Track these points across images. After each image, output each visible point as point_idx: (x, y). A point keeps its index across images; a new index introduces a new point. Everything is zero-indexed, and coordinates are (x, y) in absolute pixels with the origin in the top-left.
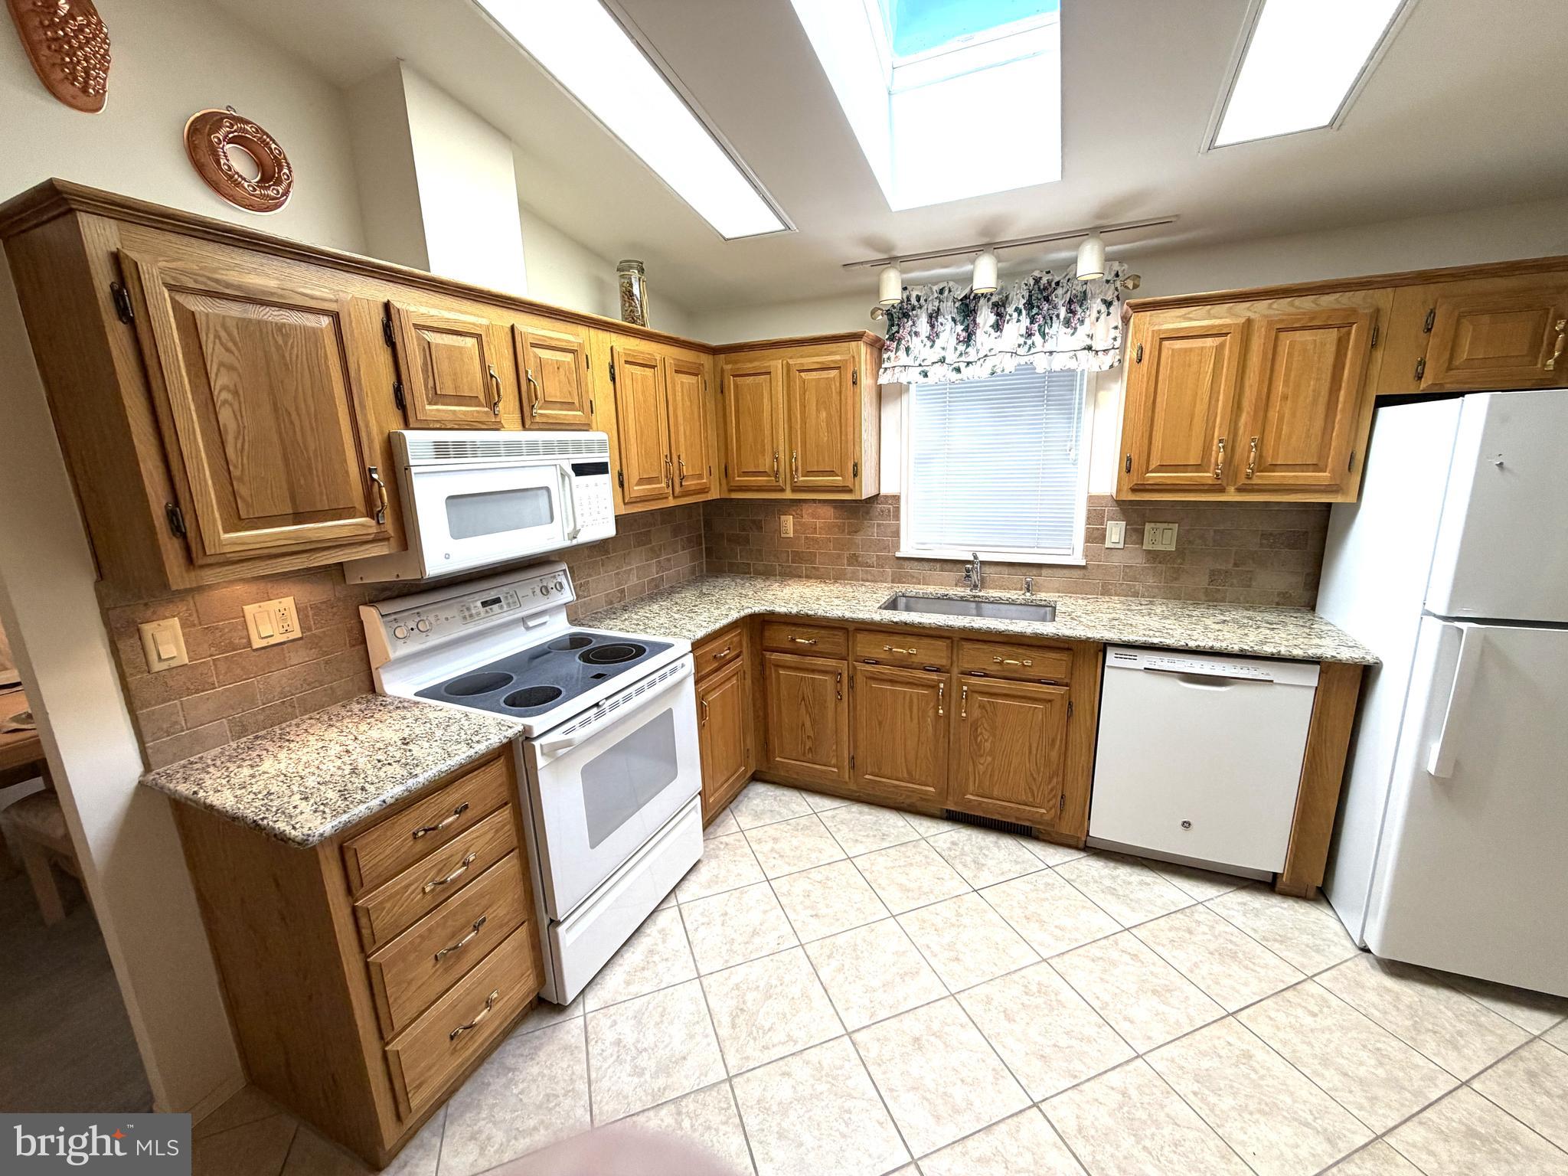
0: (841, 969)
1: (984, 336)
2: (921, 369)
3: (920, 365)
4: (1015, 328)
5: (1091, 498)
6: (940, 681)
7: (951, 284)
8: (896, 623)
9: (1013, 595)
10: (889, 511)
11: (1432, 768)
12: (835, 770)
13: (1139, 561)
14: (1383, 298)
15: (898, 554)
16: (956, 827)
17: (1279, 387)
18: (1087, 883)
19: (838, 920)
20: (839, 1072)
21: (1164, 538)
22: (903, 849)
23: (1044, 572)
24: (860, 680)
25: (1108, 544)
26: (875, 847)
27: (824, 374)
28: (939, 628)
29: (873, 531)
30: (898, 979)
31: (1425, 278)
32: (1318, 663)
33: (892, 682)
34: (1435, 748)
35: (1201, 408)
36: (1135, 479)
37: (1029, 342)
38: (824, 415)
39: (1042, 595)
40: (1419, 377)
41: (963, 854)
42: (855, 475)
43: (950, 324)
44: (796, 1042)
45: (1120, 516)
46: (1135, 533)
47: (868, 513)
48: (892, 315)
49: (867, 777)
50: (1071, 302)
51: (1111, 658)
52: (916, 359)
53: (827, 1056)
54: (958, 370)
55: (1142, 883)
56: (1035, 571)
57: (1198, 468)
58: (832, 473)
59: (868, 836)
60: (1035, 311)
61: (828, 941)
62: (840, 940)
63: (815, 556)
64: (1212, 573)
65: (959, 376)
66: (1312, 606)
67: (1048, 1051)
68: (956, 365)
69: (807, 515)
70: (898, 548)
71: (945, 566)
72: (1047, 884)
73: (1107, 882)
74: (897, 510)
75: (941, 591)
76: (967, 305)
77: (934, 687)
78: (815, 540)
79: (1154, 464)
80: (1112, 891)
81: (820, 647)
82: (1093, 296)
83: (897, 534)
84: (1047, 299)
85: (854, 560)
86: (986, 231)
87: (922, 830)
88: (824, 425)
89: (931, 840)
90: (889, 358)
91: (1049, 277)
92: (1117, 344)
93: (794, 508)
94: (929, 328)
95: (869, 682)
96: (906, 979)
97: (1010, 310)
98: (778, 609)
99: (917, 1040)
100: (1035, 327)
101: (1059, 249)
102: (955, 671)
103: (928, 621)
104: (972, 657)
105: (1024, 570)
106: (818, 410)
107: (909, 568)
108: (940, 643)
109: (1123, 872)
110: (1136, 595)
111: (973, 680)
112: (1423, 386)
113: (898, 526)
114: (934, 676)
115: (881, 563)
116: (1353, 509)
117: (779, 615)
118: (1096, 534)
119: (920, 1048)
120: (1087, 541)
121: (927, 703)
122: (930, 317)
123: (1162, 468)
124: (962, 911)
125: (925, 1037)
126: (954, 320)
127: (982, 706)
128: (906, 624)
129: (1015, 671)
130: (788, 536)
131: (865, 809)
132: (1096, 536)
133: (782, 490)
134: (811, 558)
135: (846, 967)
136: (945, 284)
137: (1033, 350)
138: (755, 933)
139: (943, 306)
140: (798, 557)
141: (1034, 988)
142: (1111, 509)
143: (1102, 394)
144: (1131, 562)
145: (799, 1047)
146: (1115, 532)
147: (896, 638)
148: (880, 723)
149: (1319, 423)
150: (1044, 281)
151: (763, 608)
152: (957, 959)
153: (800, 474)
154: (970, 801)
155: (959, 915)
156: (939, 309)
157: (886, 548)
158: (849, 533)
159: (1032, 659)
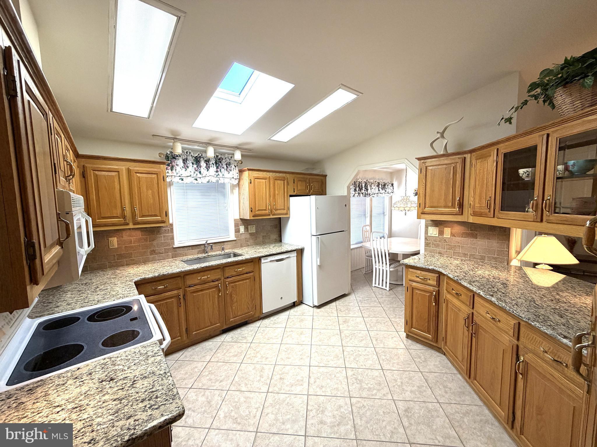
0: (246, 385)
1: (203, 169)
2: (180, 177)
3: (180, 176)
4: (213, 169)
5: (235, 220)
6: (219, 284)
7: (190, 151)
8: (203, 267)
9: (218, 253)
10: (169, 230)
11: (319, 264)
12: (180, 338)
13: (248, 236)
14: (288, 175)
15: (174, 247)
16: (227, 333)
17: (276, 192)
18: (269, 325)
19: (229, 376)
20: (276, 400)
21: (252, 229)
22: (220, 348)
23: (225, 244)
24: (188, 294)
25: (241, 233)
26: (212, 354)
27: (150, 176)
28: (218, 265)
29: (162, 239)
30: (262, 373)
31: (293, 173)
32: (295, 250)
33: (202, 290)
34: (319, 260)
35: (264, 197)
36: (253, 214)
37: (217, 174)
38: (150, 192)
39: (226, 251)
40: (294, 192)
41: (237, 338)
42: (166, 216)
43: (191, 164)
44: (260, 407)
45: (242, 224)
46: (246, 229)
47: (159, 232)
48: (168, 157)
49: (194, 333)
50: (226, 164)
51: (263, 261)
52: (177, 174)
53: (270, 400)
54: (196, 180)
55: (277, 318)
56: (222, 244)
57: (265, 210)
58: (156, 216)
59: (205, 353)
60: (218, 165)
61: (234, 382)
62: (237, 379)
63: (132, 254)
64: (263, 236)
65: (197, 182)
66: (281, 241)
67: (301, 357)
68: (196, 178)
69: (126, 236)
70: (173, 243)
71: (193, 248)
72: (263, 331)
73: (272, 322)
74: (172, 229)
75: (196, 256)
76: (197, 159)
77: (217, 286)
78: (132, 247)
79: (257, 209)
80: (274, 323)
81: (170, 287)
82: (232, 164)
83: (173, 238)
84: (220, 162)
85: (153, 252)
86: (210, 140)
87: (219, 340)
88: (151, 196)
89: (225, 341)
90: (168, 172)
91: (221, 156)
92: (238, 178)
93: (118, 234)
94: (183, 164)
95: (192, 294)
96: (263, 371)
97: (211, 163)
98: (147, 277)
99: (281, 378)
100: (219, 170)
101: (223, 149)
102: (223, 278)
103: (215, 264)
104: (229, 272)
105: (219, 244)
106: (147, 190)
107: (179, 251)
108: (218, 270)
109: (272, 318)
110: (248, 246)
111: (229, 280)
112: (295, 194)
113: (173, 236)
114: (217, 283)
115: (167, 251)
116: (289, 218)
117: (149, 279)
118: (237, 230)
119: (283, 379)
120: (235, 232)
121: (215, 293)
122: (184, 160)
123: (259, 210)
124: (254, 349)
125: (282, 377)
126: (193, 164)
127: (232, 287)
128: (207, 267)
129: (241, 272)
130: (114, 247)
131: (194, 347)
132: (237, 231)
133: (128, 224)
134: (130, 256)
135: (247, 383)
136: (188, 150)
137: (218, 176)
138: (209, 402)
139: (188, 158)
140: (121, 256)
141: (286, 350)
142: (240, 222)
143: (234, 191)
144: (246, 237)
145: (262, 407)
146: (242, 229)
147: (202, 274)
148: (198, 309)
149: (283, 200)
150: (220, 157)
151: (139, 278)
152: (267, 358)
153: (138, 217)
154: (232, 321)
155: (255, 350)
156: (187, 158)
157: (169, 245)
158: (150, 241)
159: (244, 267)
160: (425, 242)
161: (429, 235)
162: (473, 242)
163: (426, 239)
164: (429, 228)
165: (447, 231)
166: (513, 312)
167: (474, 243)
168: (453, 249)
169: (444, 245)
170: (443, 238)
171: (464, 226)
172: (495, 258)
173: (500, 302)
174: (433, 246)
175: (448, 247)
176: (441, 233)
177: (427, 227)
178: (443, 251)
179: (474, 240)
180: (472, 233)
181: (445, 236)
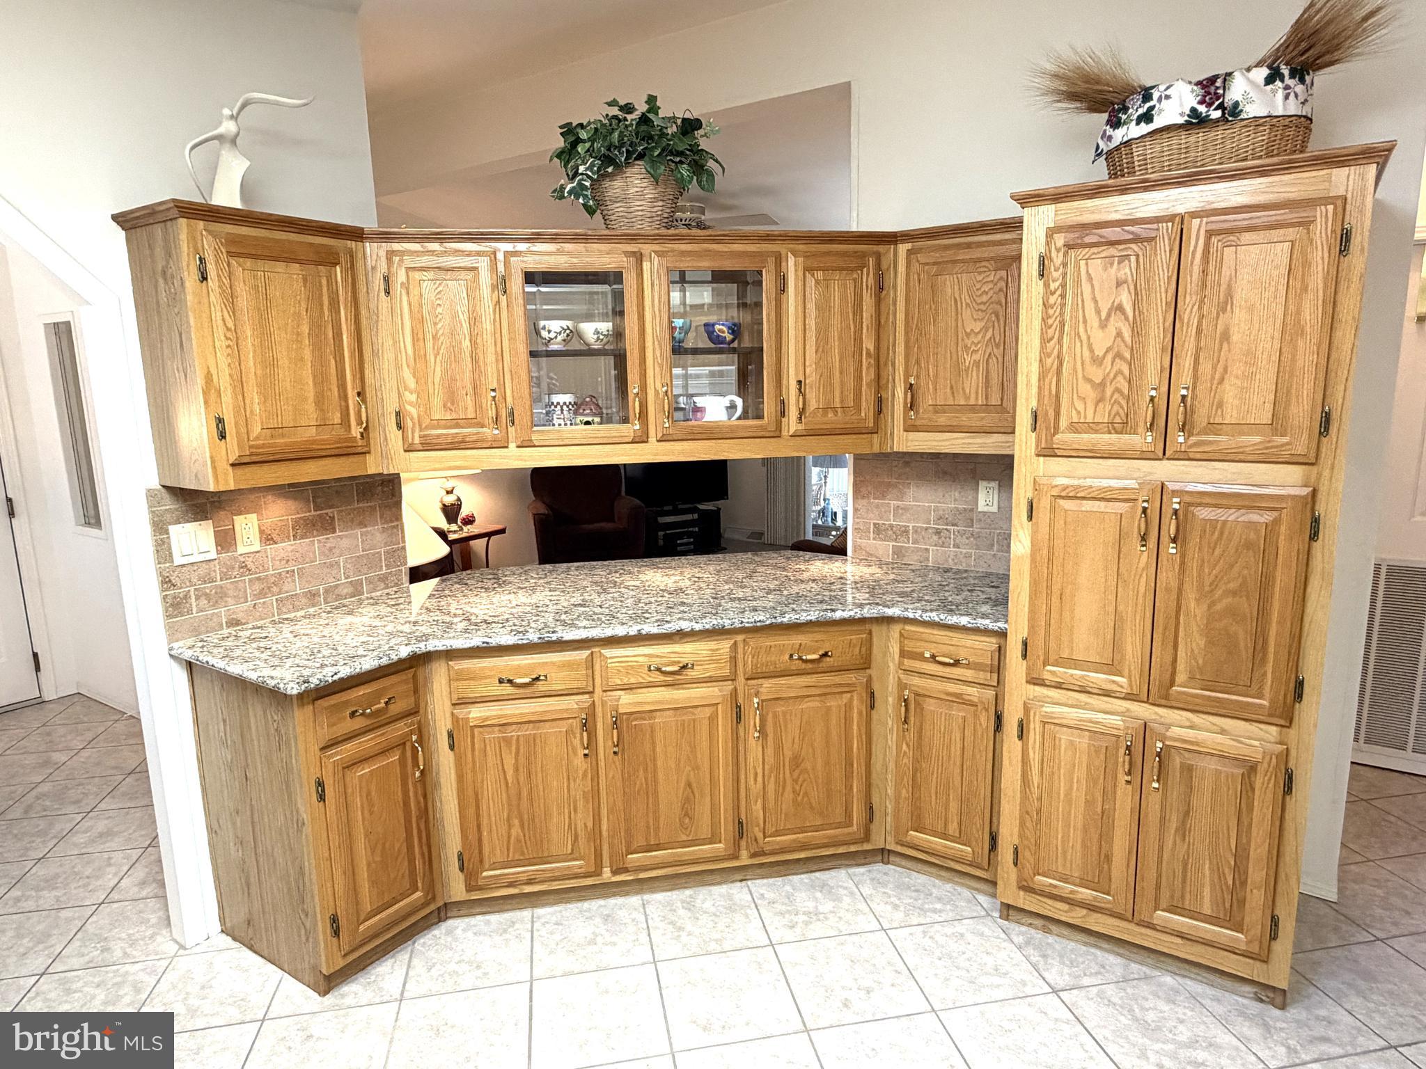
160: (165, 597)
161: (178, 560)
162: (328, 545)
163: (166, 582)
164: (174, 530)
165: (247, 527)
166: (742, 622)
167: (330, 549)
168: (275, 589)
169: (241, 585)
170: (235, 559)
171: (295, 499)
172: (383, 579)
173: (704, 621)
174: (203, 602)
175: (257, 586)
176: (225, 540)
177: (160, 527)
178: (240, 610)
179: (331, 540)
180: (320, 516)
181: (241, 549)
